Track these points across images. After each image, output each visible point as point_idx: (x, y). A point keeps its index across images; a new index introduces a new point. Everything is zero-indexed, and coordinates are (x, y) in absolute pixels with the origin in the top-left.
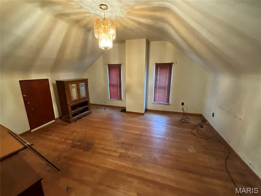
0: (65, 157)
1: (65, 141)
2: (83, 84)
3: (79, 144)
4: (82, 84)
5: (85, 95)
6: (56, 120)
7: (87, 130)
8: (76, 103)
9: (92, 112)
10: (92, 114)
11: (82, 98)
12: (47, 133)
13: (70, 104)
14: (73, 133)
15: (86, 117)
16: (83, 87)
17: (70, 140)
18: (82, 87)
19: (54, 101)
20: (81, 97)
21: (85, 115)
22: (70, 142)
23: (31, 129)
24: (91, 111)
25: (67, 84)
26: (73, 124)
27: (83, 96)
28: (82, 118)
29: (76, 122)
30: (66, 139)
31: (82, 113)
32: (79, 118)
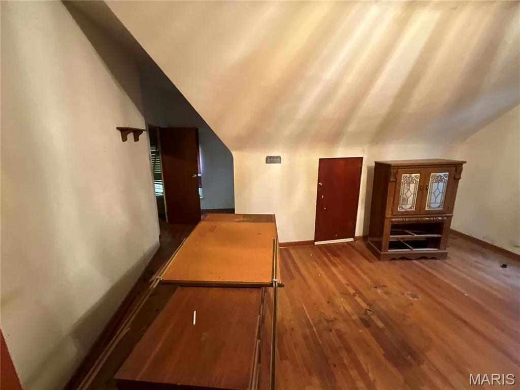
0: (340, 335)
1: (354, 295)
2: (442, 174)
3: (381, 324)
4: (438, 174)
5: (439, 205)
6: (356, 239)
7: (415, 299)
8: (407, 219)
9: (448, 255)
10: (447, 261)
11: (427, 211)
12: (332, 258)
13: (390, 218)
14: (376, 287)
15: (424, 261)
16: (441, 185)
17: (365, 300)
18: (436, 182)
19: (362, 202)
20: (426, 209)
21: (424, 257)
22: (364, 305)
23: (316, 240)
24: (447, 253)
25: (397, 171)
26: (384, 264)
27: (432, 205)
28: (411, 259)
29: (393, 261)
30: (358, 292)
31: (414, 248)
32: (403, 258)
